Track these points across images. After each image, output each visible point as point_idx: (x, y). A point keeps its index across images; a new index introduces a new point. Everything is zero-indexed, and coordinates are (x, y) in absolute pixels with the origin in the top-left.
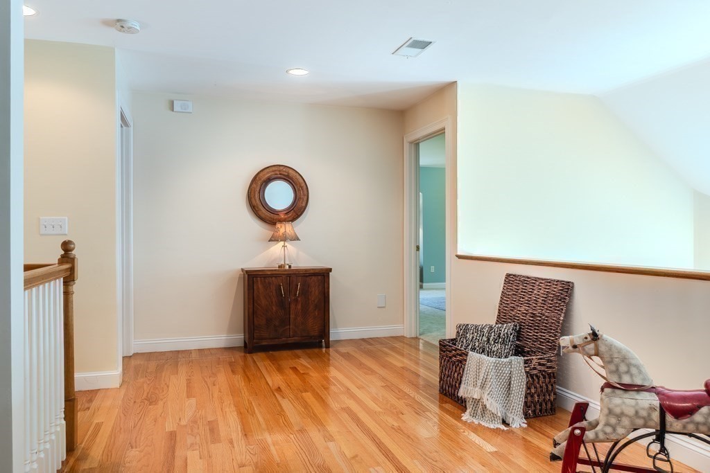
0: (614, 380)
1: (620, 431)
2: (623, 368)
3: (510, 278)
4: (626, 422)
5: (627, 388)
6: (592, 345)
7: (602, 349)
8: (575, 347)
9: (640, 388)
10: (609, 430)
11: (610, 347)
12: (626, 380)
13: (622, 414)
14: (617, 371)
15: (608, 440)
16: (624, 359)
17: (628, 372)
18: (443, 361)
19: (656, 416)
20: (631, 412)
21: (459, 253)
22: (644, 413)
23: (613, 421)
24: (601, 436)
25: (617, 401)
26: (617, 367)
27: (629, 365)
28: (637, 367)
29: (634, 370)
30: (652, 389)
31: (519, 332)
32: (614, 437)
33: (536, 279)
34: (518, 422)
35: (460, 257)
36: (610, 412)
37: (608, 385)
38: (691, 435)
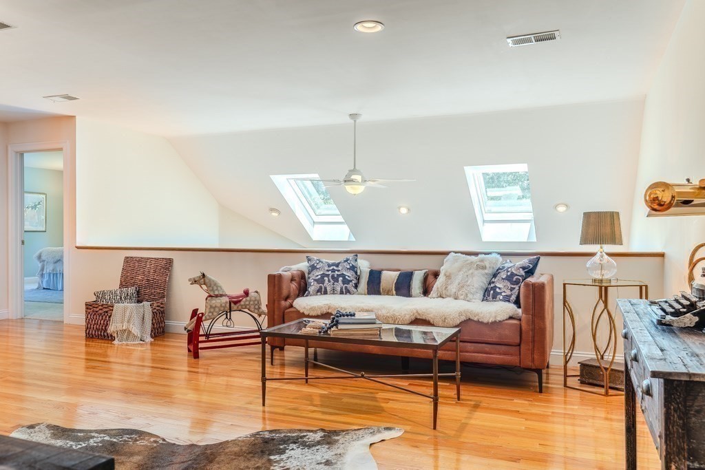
0: (212, 294)
1: (215, 314)
2: (215, 288)
3: (127, 260)
4: (217, 309)
5: (217, 296)
6: (203, 280)
7: (207, 281)
8: (195, 281)
9: (221, 296)
10: (210, 314)
11: (210, 280)
12: (216, 293)
13: (216, 307)
14: (213, 290)
15: (211, 319)
16: (215, 284)
17: (217, 289)
18: (89, 316)
19: (228, 305)
20: (218, 305)
21: (78, 245)
22: (223, 305)
23: (212, 310)
24: (208, 317)
25: (214, 302)
26: (213, 288)
27: (217, 287)
28: (220, 287)
29: (219, 289)
30: (225, 295)
31: (138, 292)
32: (213, 317)
33: (148, 259)
34: (149, 339)
35: (78, 248)
36: (211, 307)
37: (210, 296)
38: (240, 310)
